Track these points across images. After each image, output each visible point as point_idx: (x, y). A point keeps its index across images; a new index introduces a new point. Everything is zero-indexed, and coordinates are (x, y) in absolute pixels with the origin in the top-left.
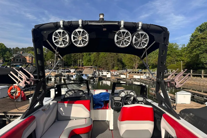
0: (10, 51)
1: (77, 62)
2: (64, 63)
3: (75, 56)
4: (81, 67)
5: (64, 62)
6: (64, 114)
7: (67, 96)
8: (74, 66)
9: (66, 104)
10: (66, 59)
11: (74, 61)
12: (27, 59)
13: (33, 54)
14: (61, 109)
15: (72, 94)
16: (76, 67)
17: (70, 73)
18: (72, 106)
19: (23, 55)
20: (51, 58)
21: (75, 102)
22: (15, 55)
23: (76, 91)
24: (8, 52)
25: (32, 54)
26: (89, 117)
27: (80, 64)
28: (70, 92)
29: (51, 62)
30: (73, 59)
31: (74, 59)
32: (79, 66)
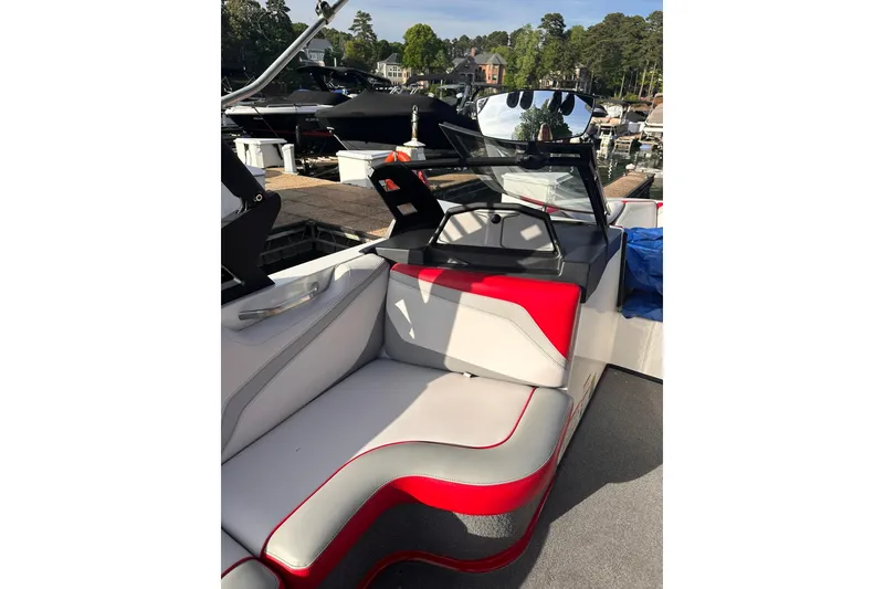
0: (445, 51)
1: (640, 78)
2: (594, 83)
3: (637, 54)
4: (648, 98)
5: (594, 79)
6: (412, 334)
7: (446, 235)
8: (624, 94)
9: (425, 286)
10: (600, 69)
11: (628, 77)
12: (487, 72)
13: (502, 55)
14: (401, 305)
15: (478, 227)
16: (632, 97)
17: (602, 119)
18: (457, 302)
19: (478, 60)
20: (552, 67)
21: (475, 286)
22: (457, 62)
23: (502, 214)
24: (441, 51)
25: (500, 58)
26: (556, 384)
27: (646, 86)
28: (468, 213)
29: (551, 83)
30: (625, 69)
31: (631, 68)
32: (644, 94)
